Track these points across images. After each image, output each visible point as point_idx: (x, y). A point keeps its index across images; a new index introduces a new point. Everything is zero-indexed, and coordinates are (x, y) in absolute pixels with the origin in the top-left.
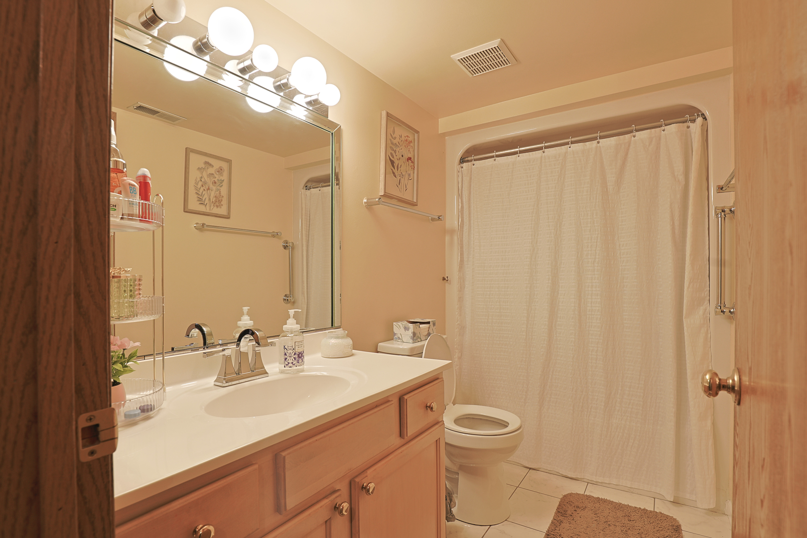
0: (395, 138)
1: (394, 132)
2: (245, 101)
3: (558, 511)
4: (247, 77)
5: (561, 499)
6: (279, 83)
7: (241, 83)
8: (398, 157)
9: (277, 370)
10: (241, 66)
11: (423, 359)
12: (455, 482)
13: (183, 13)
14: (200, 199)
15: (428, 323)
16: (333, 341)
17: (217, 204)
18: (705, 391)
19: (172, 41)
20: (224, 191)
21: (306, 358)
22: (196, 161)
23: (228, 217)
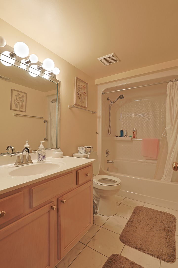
0: (79, 86)
1: (79, 84)
2: (28, 73)
3: (134, 212)
4: (28, 65)
5: (135, 208)
6: (39, 67)
7: (26, 67)
8: (80, 92)
9: (36, 162)
10: (26, 61)
11: (88, 159)
12: (98, 201)
13: (5, 43)
14: (16, 106)
15: (90, 147)
16: (56, 152)
17: (22, 107)
18: (173, 169)
19: (3, 53)
20: (24, 103)
21: (46, 158)
22: (15, 93)
23: (25, 112)
